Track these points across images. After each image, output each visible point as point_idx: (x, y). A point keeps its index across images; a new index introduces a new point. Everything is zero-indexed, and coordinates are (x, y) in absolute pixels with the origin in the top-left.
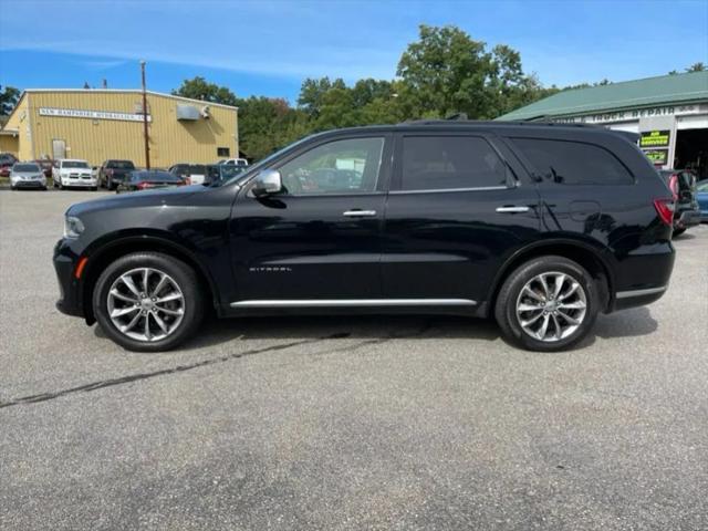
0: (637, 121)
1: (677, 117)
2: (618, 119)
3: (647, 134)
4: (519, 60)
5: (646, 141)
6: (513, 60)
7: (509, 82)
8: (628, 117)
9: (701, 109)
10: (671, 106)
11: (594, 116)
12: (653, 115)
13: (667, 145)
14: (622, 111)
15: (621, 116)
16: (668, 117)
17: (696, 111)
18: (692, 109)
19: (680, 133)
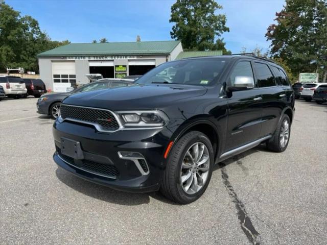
0: (113, 61)
1: (129, 60)
2: (105, 59)
3: (117, 66)
4: (38, 24)
5: (118, 69)
6: (35, 24)
7: (34, 35)
8: (109, 58)
9: (137, 57)
10: (126, 55)
11: (94, 57)
12: (119, 59)
13: (126, 71)
14: (106, 56)
15: (106, 58)
16: (125, 60)
17: (135, 58)
18: (134, 57)
19: (130, 67)
